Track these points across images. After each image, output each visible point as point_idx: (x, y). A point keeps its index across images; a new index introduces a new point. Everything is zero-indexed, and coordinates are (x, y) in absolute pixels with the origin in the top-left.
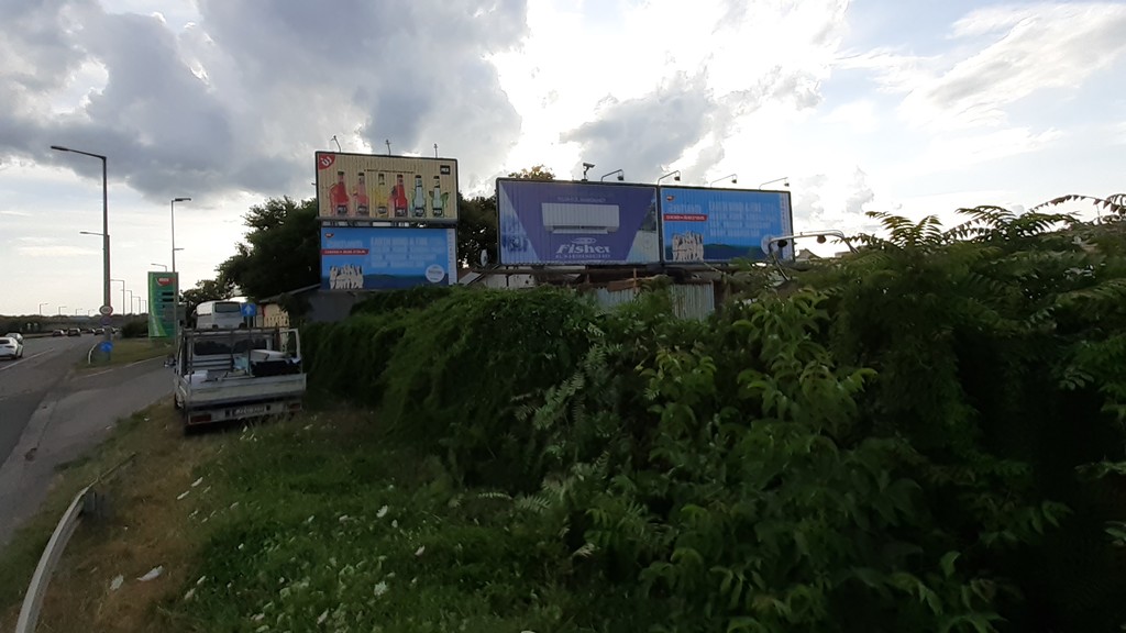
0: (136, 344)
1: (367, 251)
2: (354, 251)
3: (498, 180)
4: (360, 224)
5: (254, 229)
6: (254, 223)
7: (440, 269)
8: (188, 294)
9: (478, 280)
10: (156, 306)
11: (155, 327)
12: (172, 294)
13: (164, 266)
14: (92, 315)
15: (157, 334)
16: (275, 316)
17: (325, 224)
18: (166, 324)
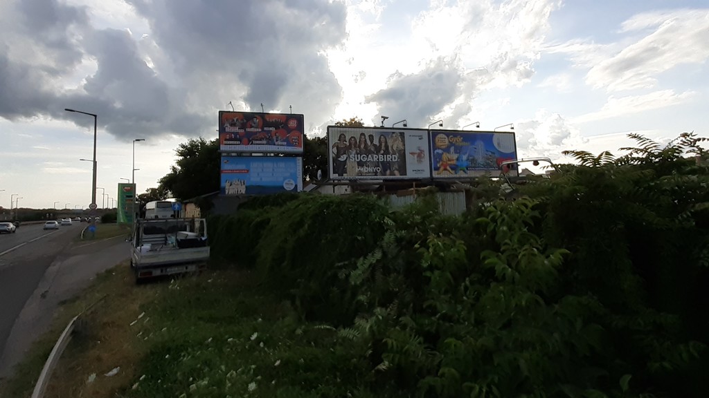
0: (109, 227)
1: (248, 171)
2: (240, 171)
3: (329, 127)
4: (244, 154)
5: (181, 158)
6: (181, 154)
7: (292, 182)
8: (142, 197)
9: (316, 188)
10: (122, 204)
11: (121, 216)
12: (132, 196)
13: (127, 180)
14: (84, 209)
15: (122, 221)
16: (192, 211)
17: (224, 154)
18: (127, 215)
